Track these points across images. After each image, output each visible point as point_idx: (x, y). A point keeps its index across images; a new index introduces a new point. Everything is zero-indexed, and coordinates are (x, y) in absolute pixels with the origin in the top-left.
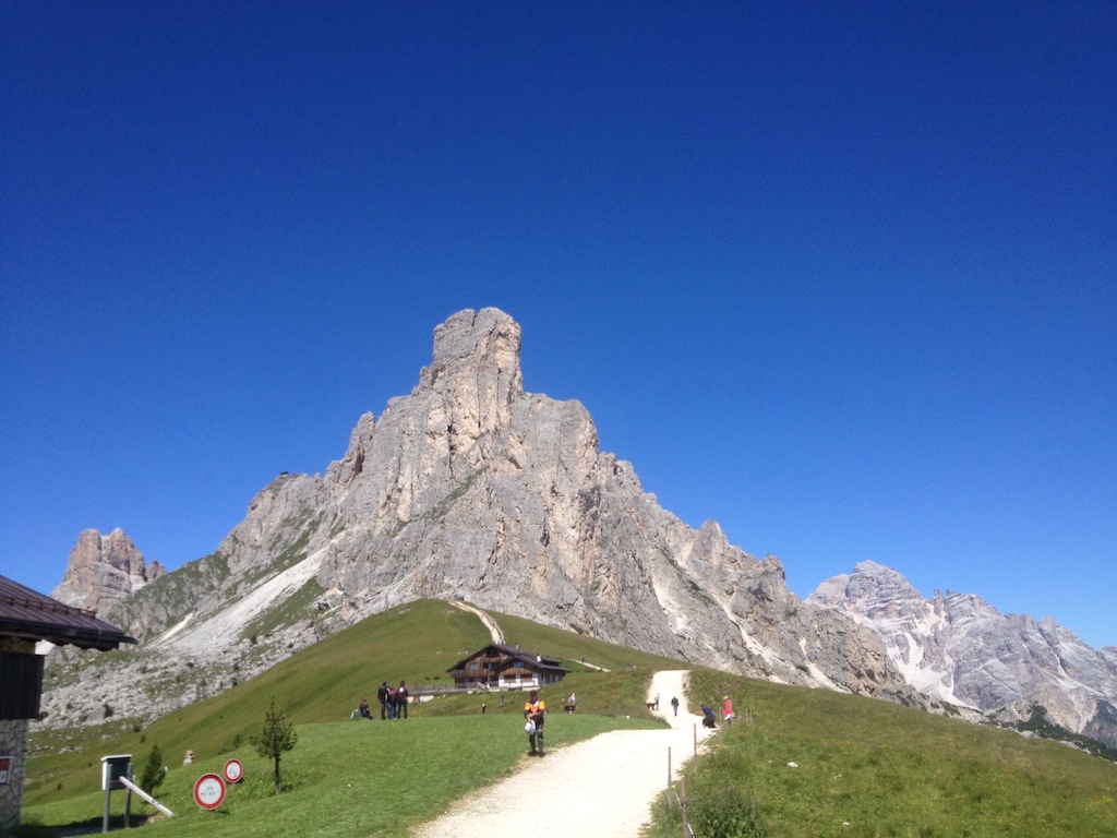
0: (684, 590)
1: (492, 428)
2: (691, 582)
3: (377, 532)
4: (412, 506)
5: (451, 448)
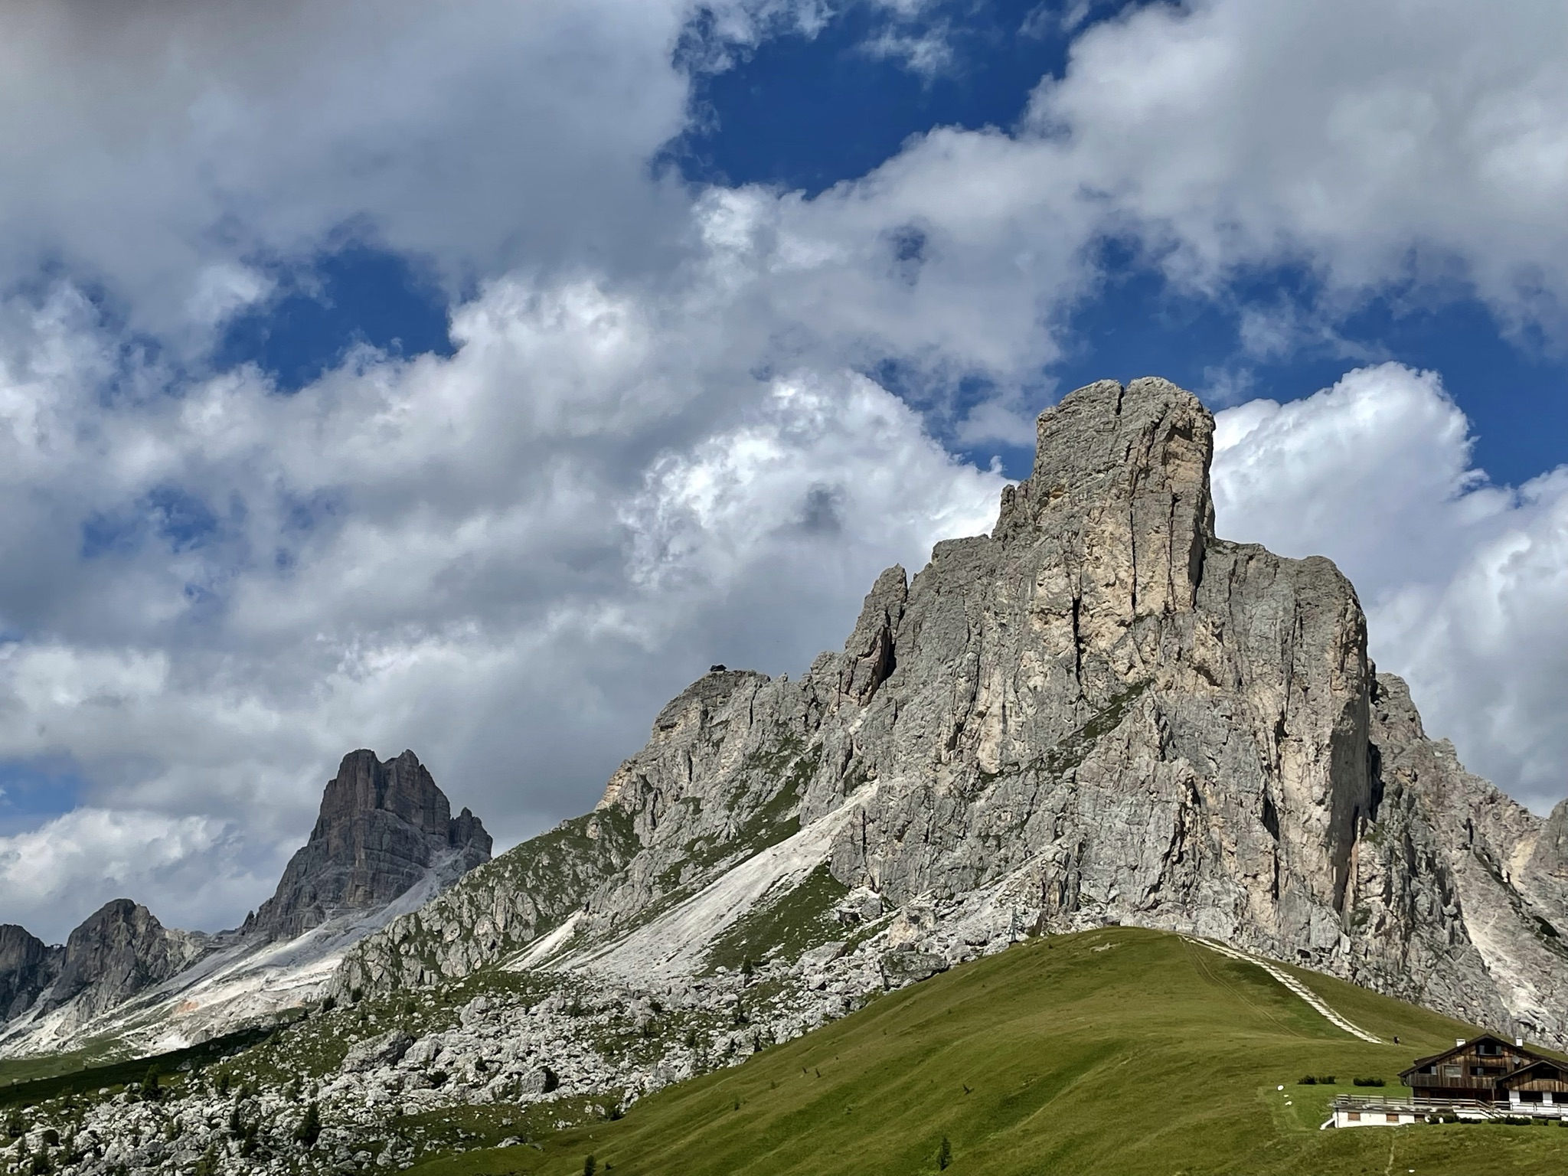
0: (1528, 935)
1: (1158, 608)
2: (1539, 919)
3: (941, 790)
4: (1003, 746)
5: (1079, 640)
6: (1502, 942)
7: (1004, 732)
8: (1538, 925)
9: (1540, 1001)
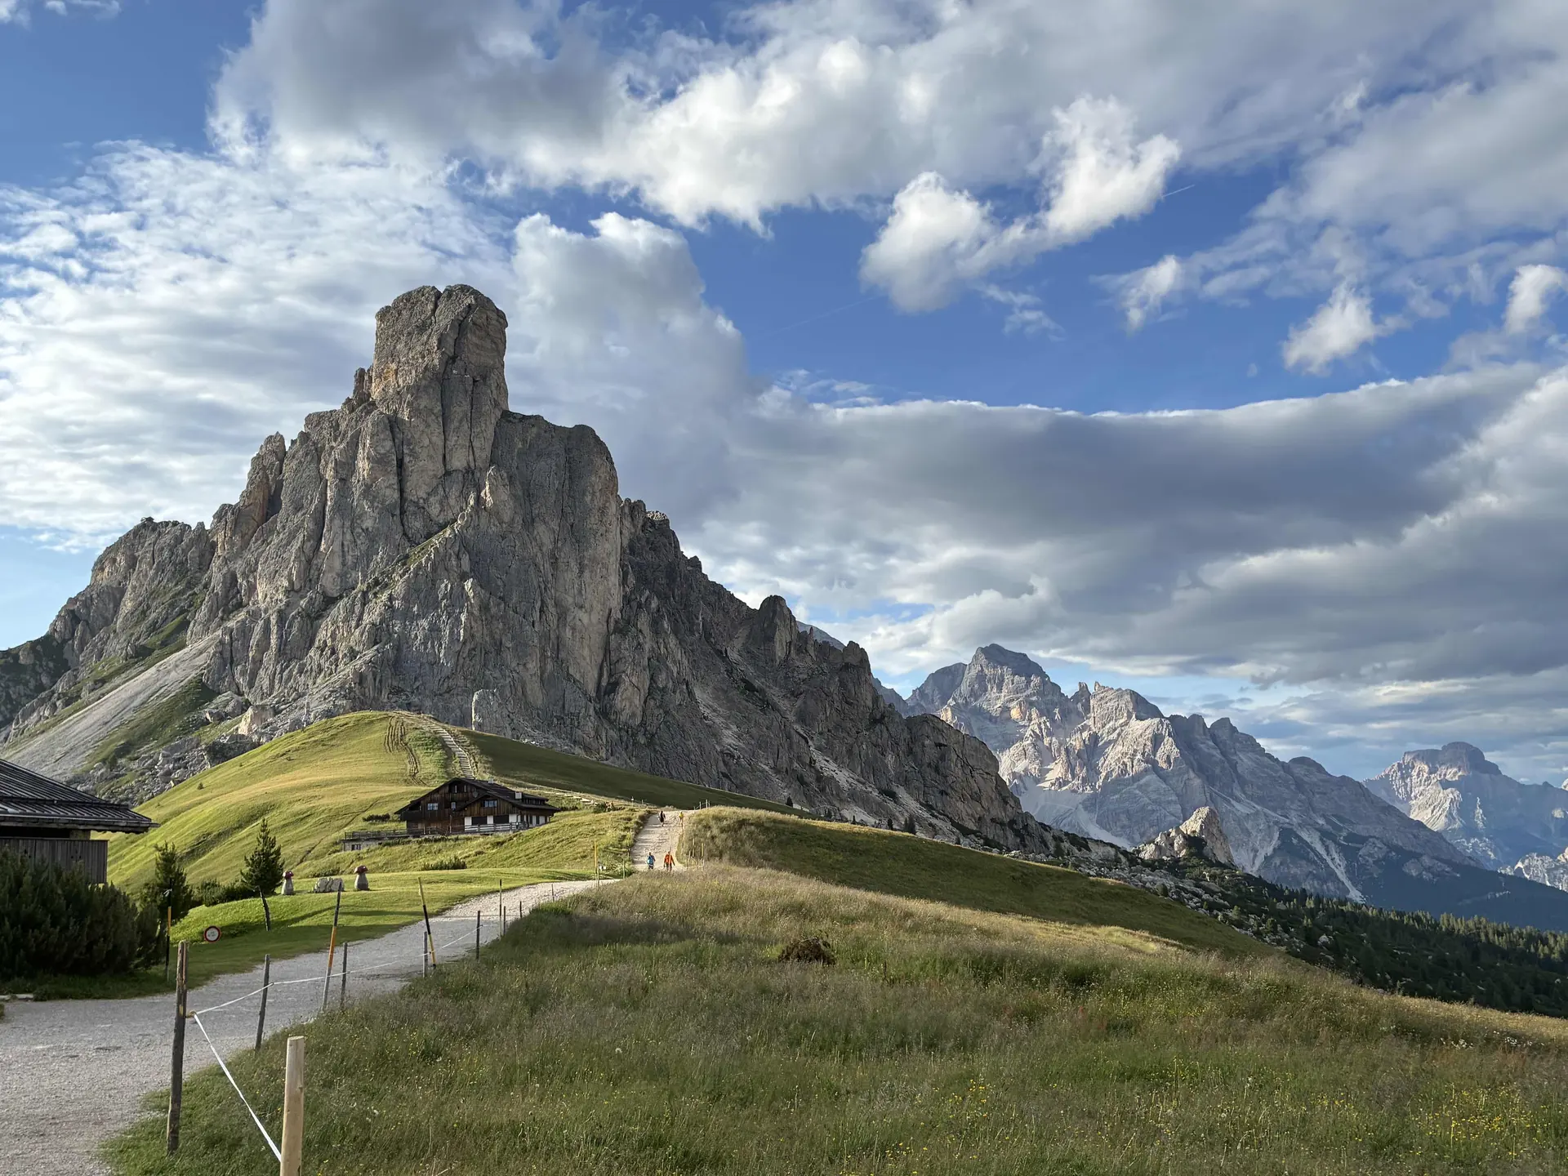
0: (735, 692)
1: (461, 465)
2: (743, 680)
3: (292, 612)
4: (343, 575)
5: (402, 490)
6: (716, 698)
7: (344, 564)
8: (743, 685)
9: (739, 737)
